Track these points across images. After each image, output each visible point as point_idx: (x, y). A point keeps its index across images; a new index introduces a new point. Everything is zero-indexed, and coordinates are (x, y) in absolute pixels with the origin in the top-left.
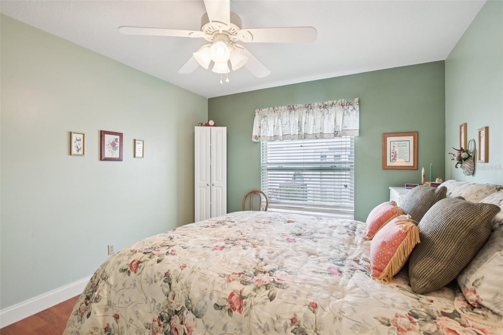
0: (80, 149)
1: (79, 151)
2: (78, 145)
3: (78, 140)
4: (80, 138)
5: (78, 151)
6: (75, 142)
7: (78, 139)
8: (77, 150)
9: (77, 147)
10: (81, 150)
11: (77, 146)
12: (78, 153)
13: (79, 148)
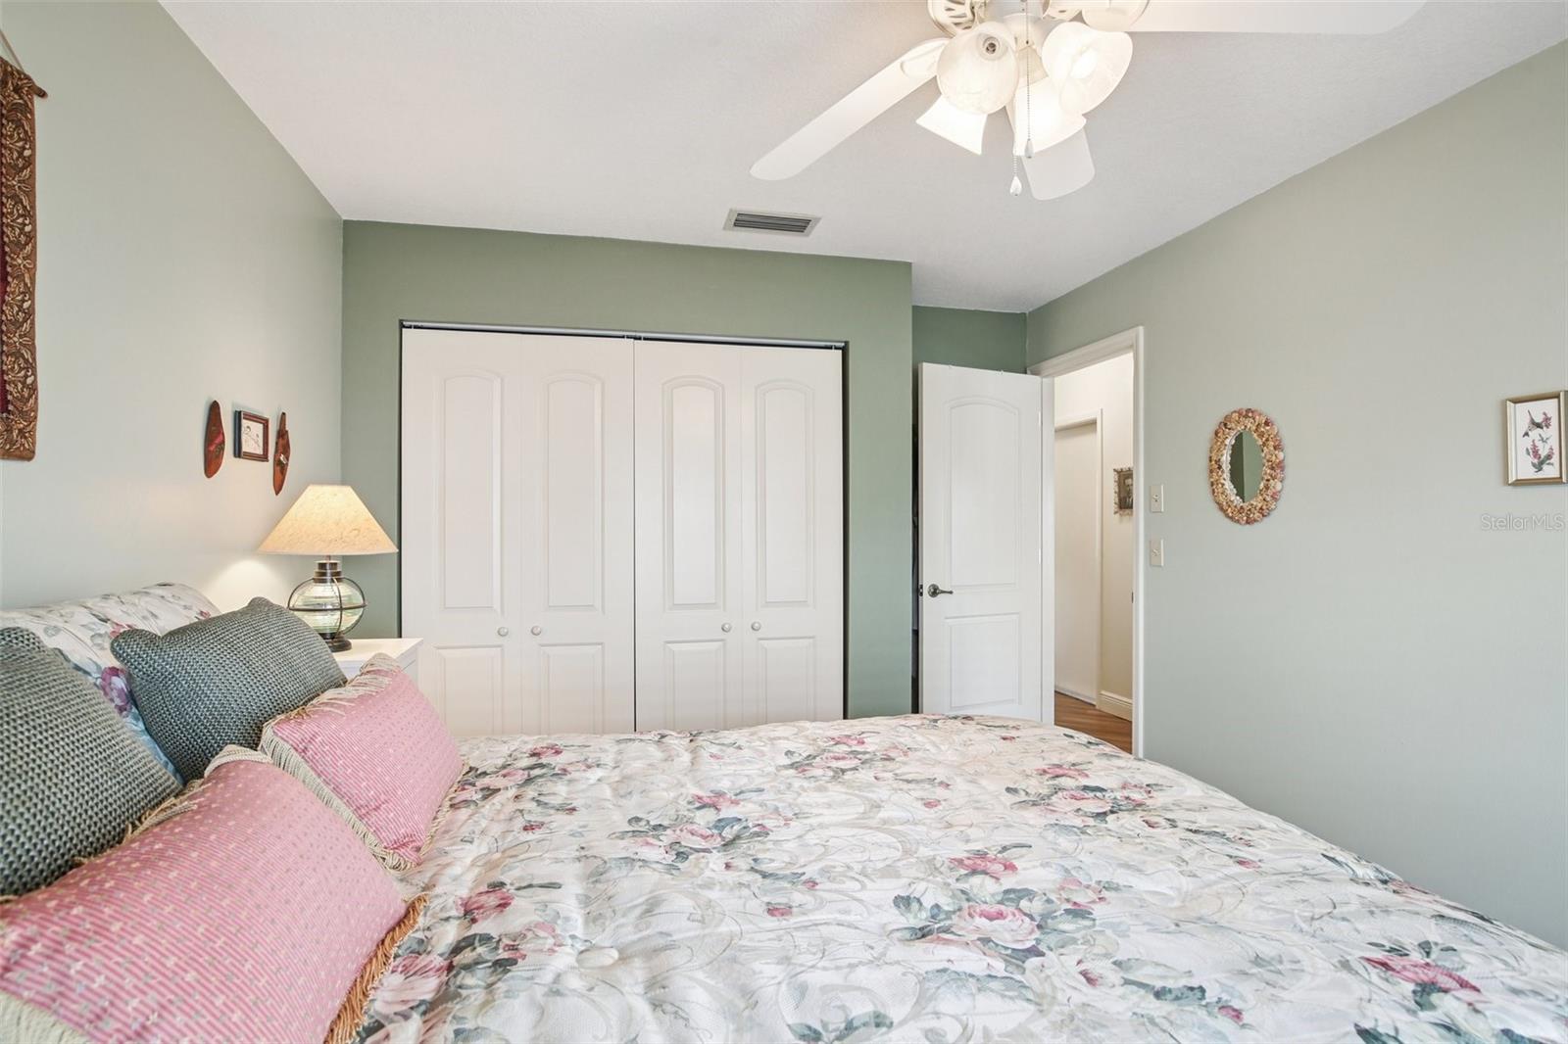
0: (1549, 457)
1: (1545, 467)
2: (1537, 443)
3: (1539, 426)
4: (1545, 414)
5: (1539, 467)
6: (1526, 434)
7: (1539, 419)
8: (1534, 465)
9: (1536, 453)
10: (1552, 461)
11: (1534, 446)
12: (1540, 475)
13: (1543, 453)
